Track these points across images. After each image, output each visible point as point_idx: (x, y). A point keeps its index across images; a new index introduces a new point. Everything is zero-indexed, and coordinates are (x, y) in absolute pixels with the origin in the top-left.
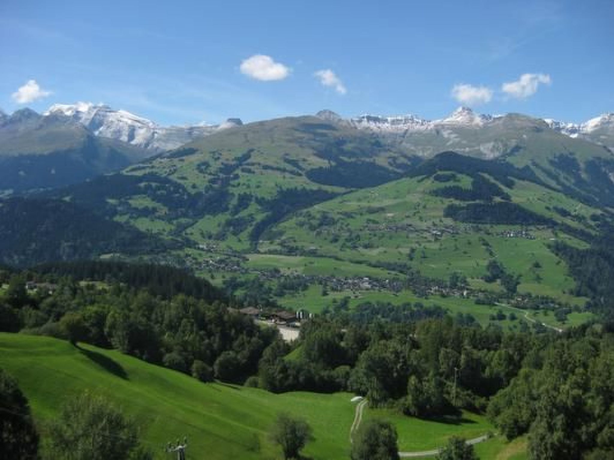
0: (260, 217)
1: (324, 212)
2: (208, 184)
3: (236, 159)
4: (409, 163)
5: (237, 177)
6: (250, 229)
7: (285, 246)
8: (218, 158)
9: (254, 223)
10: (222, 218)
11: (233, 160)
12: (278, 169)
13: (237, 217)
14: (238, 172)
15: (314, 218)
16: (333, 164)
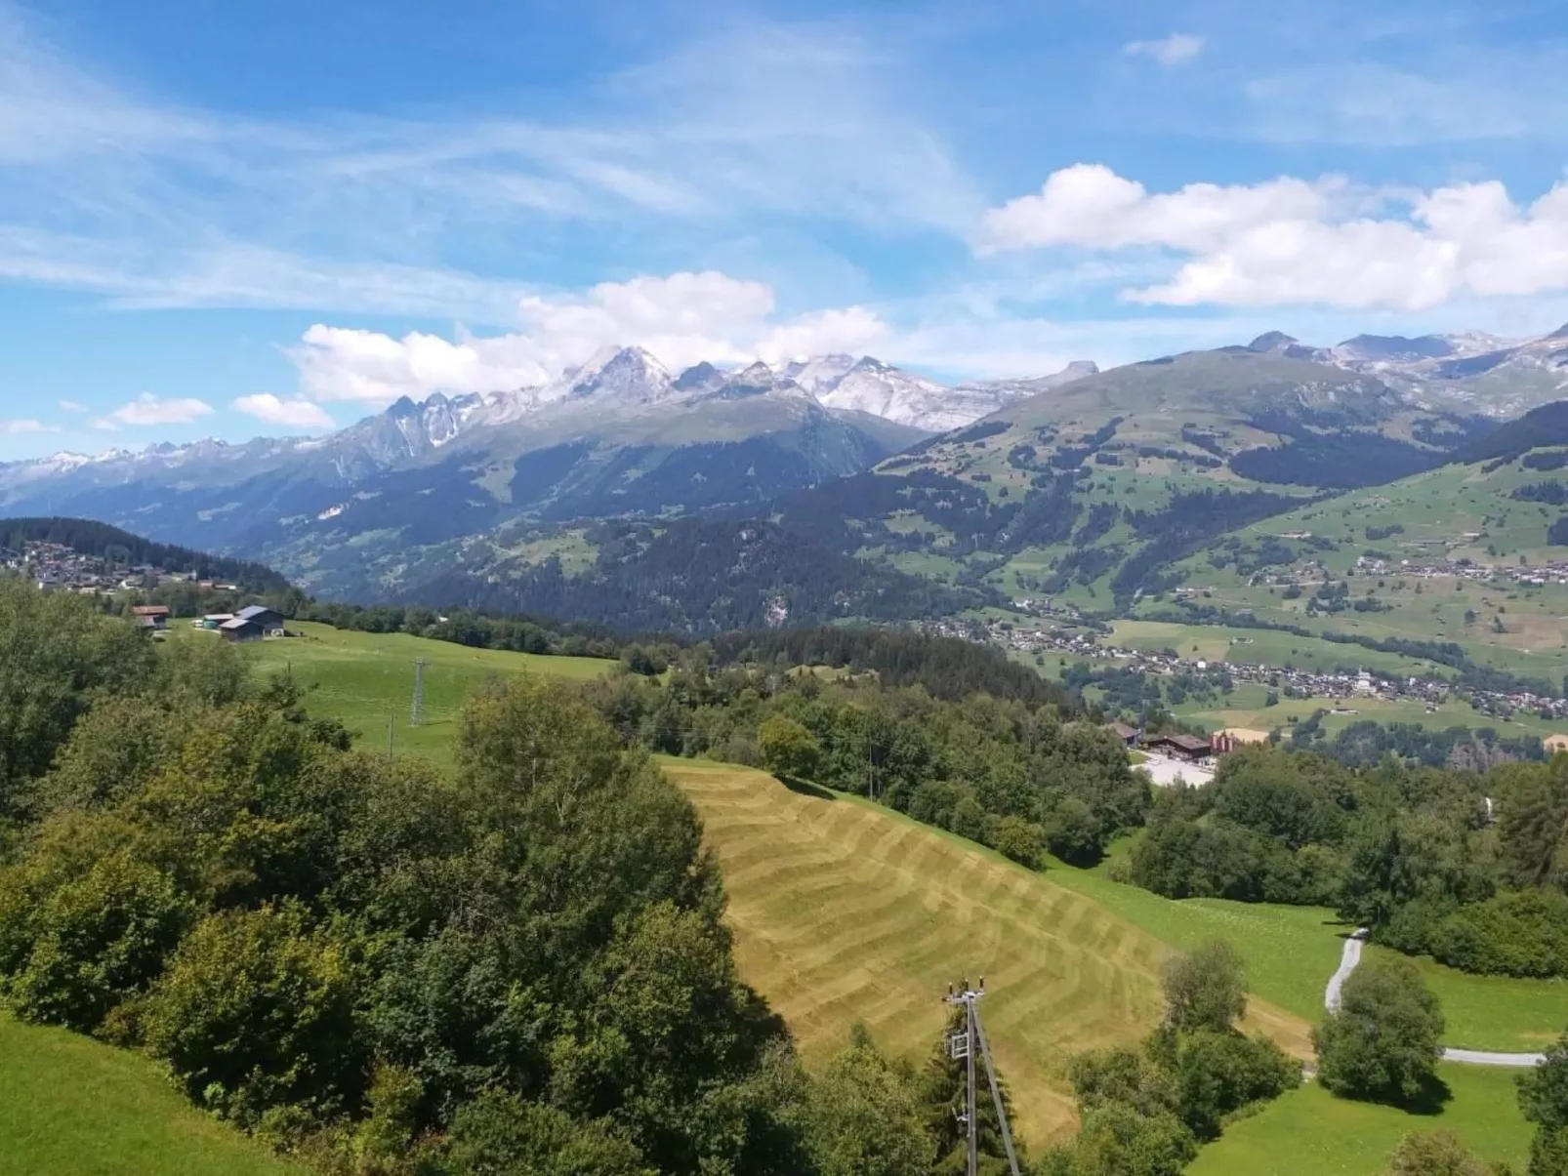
0: (1134, 549)
1: (1269, 538)
2: (1031, 488)
3: (1086, 439)
4: (1463, 432)
5: (1087, 472)
6: (1114, 572)
7: (1183, 605)
8: (1051, 439)
9: (1123, 562)
10: (1062, 551)
11: (1080, 441)
12: (1172, 455)
13: (1087, 547)
14: (1090, 461)
15: (1248, 550)
16: (1288, 440)
